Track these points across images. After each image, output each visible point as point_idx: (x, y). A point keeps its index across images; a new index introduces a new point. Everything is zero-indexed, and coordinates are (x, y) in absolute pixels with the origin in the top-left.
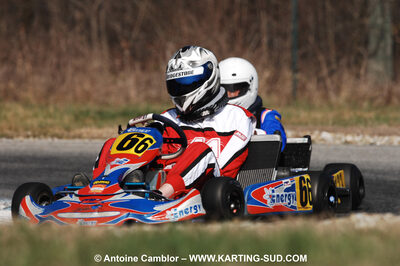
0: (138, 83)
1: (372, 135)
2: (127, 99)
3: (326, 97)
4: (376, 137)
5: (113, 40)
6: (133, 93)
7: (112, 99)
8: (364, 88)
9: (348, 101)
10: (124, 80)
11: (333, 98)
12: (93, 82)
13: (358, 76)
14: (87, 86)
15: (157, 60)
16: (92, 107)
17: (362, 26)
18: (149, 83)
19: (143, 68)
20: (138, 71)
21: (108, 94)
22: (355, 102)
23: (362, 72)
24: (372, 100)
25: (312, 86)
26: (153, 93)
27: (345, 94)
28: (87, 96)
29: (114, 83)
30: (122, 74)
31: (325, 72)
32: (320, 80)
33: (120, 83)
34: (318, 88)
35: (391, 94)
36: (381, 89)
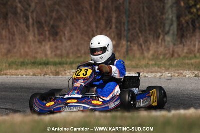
0: (51, 48)
2: (46, 55)
6: (49, 52)
7: (39, 56)
9: (153, 56)
10: (45, 46)
11: (146, 55)
12: (29, 48)
13: (158, 43)
14: (27, 50)
15: (61, 37)
18: (57, 48)
19: (54, 41)
20: (52, 42)
21: (37, 53)
22: (156, 57)
23: (160, 41)
24: (165, 55)
25: (135, 48)
26: (59, 52)
27: (151, 53)
28: (27, 54)
29: (40, 48)
30: (44, 44)
31: (142, 41)
33: (43, 48)
34: (139, 50)
35: (174, 52)
36: (169, 50)
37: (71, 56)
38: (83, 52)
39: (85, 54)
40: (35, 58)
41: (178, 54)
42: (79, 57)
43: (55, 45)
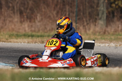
0: (28, 26)
1: (100, 43)
2: (25, 31)
3: (86, 31)
4: (101, 44)
5: (21, 13)
6: (27, 29)
7: (21, 31)
8: (97, 29)
9: (92, 33)
10: (24, 25)
11: (88, 32)
12: (15, 25)
13: (95, 25)
14: (13, 26)
15: (34, 19)
16: (15, 33)
17: (97, 10)
18: (32, 26)
19: (30, 22)
21: (19, 29)
22: (94, 33)
23: (97, 24)
24: (100, 33)
25: (81, 28)
26: (33, 29)
27: (91, 30)
28: (13, 30)
29: (21, 26)
30: (23, 23)
31: (85, 24)
32: (84, 26)
33: (23, 26)
34: (83, 29)
35: (105, 31)
36: (102, 29)
37: (41, 31)
38: (48, 29)
39: (50, 30)
40: (18, 32)
41: (108, 32)
42: (45, 32)
43: (30, 24)
